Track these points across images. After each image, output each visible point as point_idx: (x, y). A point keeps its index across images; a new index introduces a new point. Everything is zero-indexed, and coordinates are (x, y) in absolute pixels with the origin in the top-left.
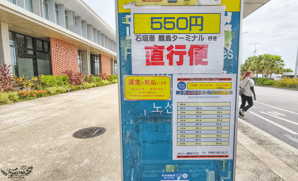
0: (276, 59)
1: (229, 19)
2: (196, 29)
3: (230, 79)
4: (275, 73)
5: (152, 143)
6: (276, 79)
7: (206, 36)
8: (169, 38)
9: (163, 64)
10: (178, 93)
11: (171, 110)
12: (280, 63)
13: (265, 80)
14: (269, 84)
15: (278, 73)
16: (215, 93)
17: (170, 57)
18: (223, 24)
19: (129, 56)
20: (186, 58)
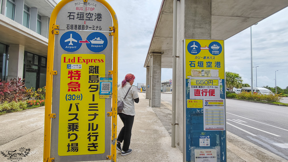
0: (235, 76)
1: (221, 81)
2: (211, 84)
3: (223, 101)
4: (235, 87)
5: (197, 124)
6: (237, 92)
7: (214, 87)
8: (202, 87)
9: (200, 95)
10: (205, 105)
11: (203, 112)
12: (239, 79)
13: (228, 93)
14: (231, 97)
15: (237, 87)
16: (218, 106)
17: (202, 93)
18: (219, 83)
19: (189, 93)
20: (208, 94)
